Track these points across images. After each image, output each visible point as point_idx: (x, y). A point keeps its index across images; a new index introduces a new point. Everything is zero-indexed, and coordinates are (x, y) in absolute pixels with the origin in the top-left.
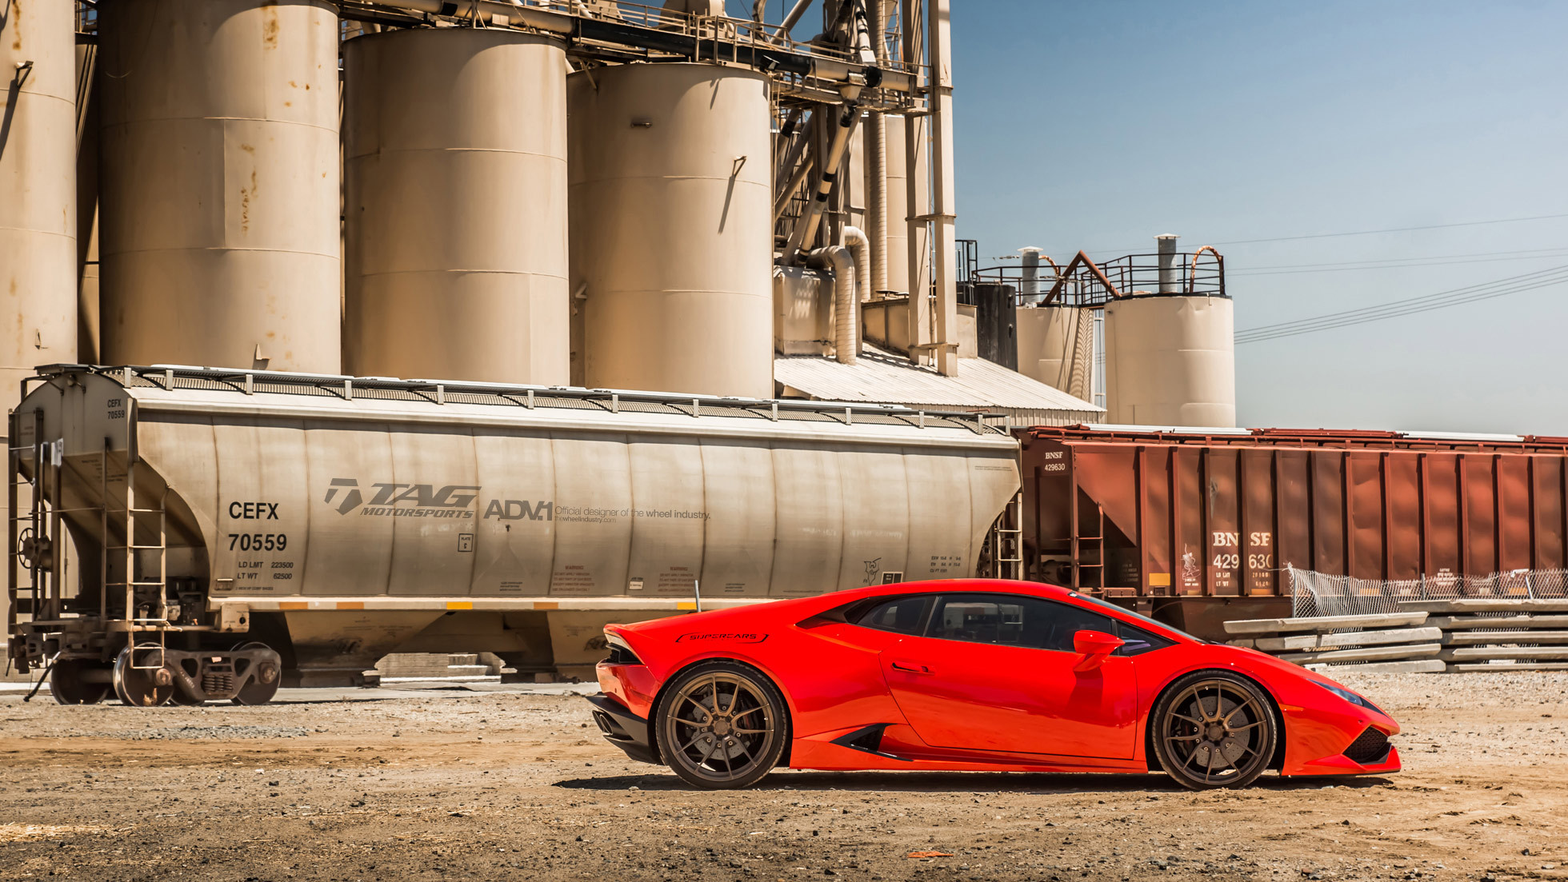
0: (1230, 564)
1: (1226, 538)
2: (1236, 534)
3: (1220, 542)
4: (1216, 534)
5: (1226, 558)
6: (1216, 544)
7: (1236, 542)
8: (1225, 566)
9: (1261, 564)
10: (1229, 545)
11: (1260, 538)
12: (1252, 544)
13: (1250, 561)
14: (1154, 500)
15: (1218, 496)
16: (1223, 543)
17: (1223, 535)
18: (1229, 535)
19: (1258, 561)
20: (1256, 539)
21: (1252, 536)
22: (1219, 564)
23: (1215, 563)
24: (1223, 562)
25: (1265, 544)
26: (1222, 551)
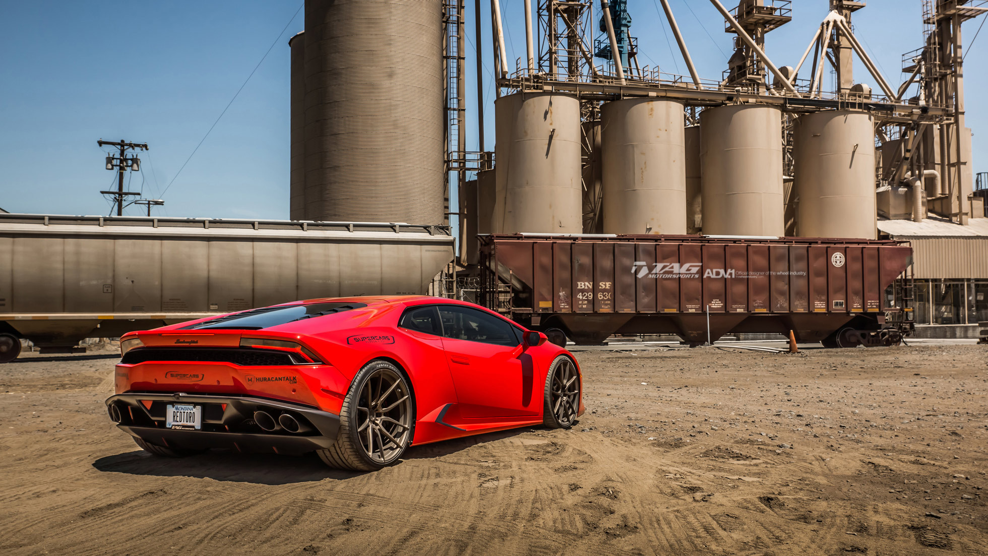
0: (587, 297)
1: (585, 285)
2: (591, 283)
3: (581, 287)
4: (579, 283)
5: (585, 295)
6: (579, 287)
7: (591, 287)
8: (584, 298)
9: (606, 297)
10: (586, 288)
11: (605, 285)
12: (600, 288)
13: (599, 296)
14: (543, 268)
15: (581, 266)
16: (583, 287)
17: (583, 283)
18: (587, 283)
19: (604, 296)
20: (603, 285)
21: (601, 284)
22: (581, 297)
23: (578, 297)
24: (583, 296)
25: (607, 287)
26: (583, 291)
